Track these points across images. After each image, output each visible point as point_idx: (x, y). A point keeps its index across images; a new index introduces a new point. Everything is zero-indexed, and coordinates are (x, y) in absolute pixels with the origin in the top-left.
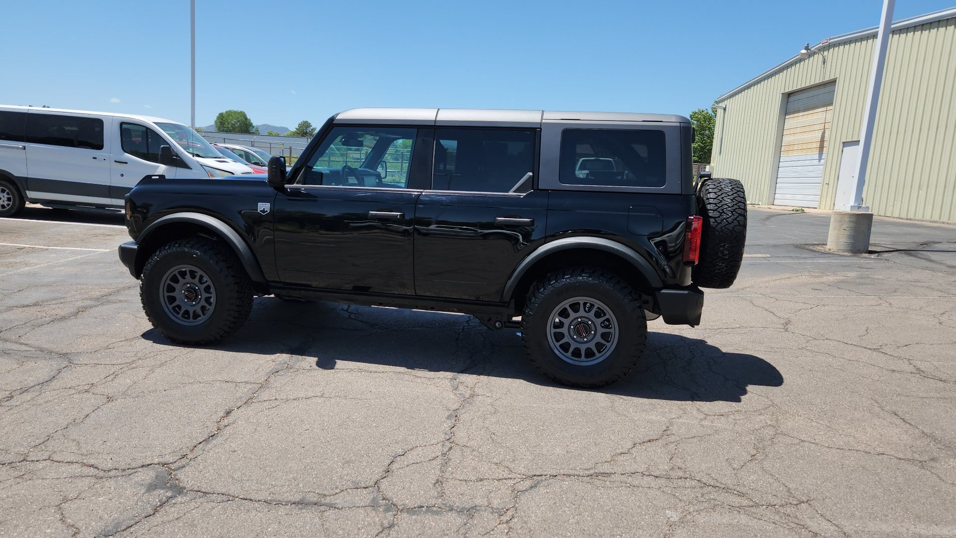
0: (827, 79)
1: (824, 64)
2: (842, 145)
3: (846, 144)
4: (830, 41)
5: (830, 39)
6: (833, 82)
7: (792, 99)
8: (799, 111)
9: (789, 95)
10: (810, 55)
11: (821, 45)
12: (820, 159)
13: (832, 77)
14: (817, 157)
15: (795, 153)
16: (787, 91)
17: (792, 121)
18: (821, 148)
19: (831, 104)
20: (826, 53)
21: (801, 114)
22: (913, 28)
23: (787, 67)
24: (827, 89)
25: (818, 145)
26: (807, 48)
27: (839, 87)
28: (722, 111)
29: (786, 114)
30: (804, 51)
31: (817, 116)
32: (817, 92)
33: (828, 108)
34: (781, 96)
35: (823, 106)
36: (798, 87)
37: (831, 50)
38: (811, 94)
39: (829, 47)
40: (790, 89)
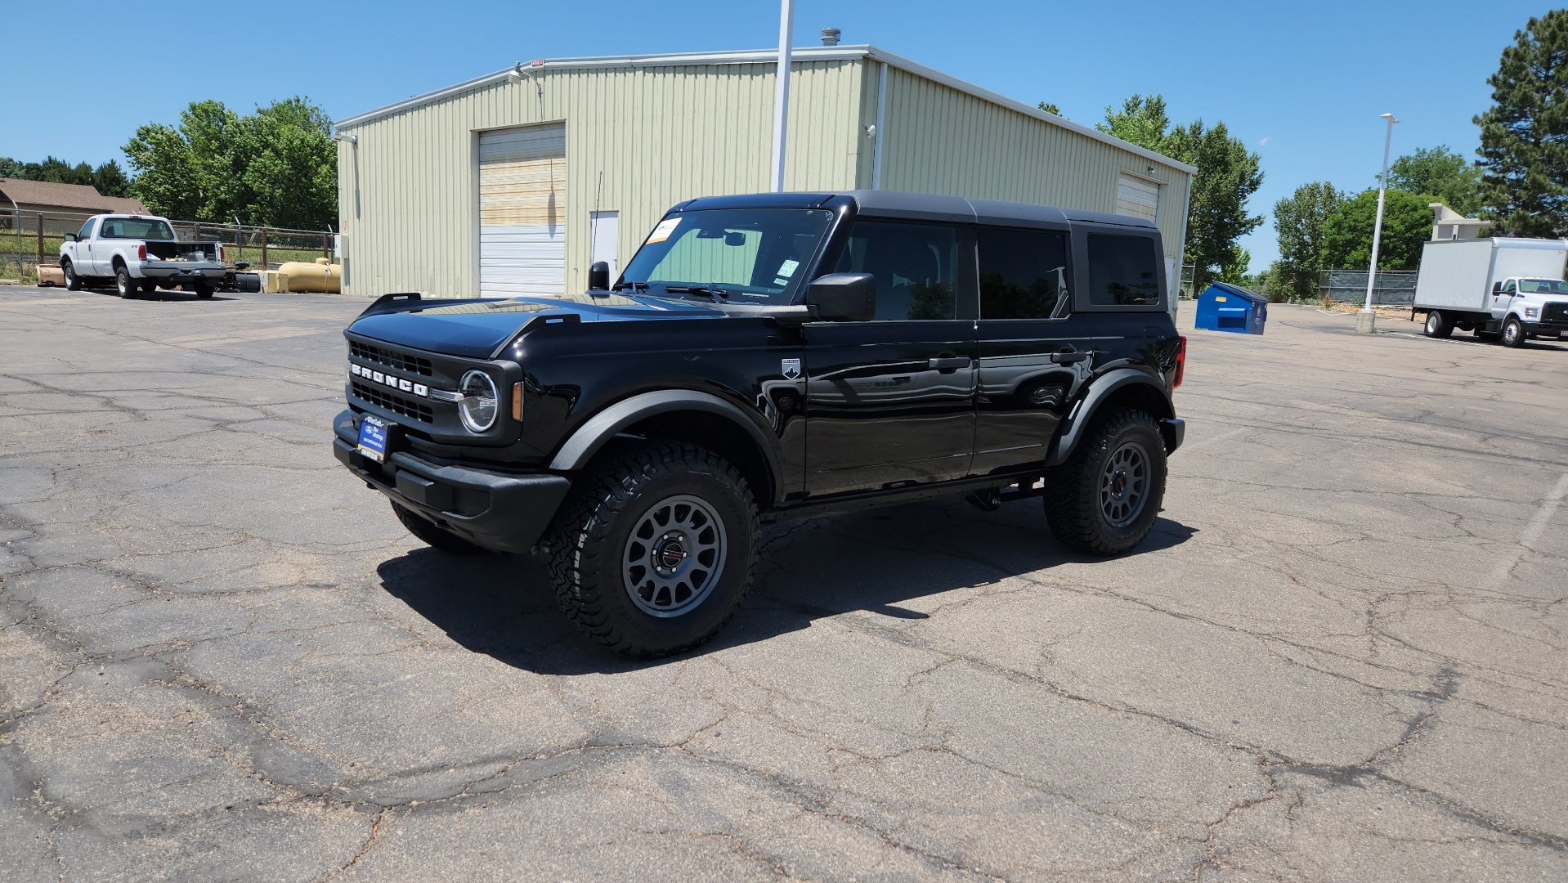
0: (548, 119)
1: (540, 96)
2: (589, 215)
3: (596, 214)
4: (546, 64)
5: (545, 62)
6: (561, 124)
7: (486, 140)
8: (503, 161)
9: (479, 135)
10: (523, 76)
11: (530, 66)
12: (552, 233)
13: (557, 118)
14: (546, 229)
15: (507, 223)
16: (478, 127)
17: (492, 174)
18: (552, 217)
19: (563, 155)
20: (540, 80)
21: (507, 165)
22: (672, 68)
23: (474, 91)
24: (555, 132)
25: (546, 212)
26: (518, 69)
27: (571, 132)
28: (349, 145)
29: (480, 162)
30: (514, 73)
31: (537, 171)
32: (529, 135)
33: (555, 161)
34: (469, 133)
35: (546, 157)
36: (501, 124)
37: (549, 78)
38: (520, 136)
39: (545, 72)
40: (486, 126)
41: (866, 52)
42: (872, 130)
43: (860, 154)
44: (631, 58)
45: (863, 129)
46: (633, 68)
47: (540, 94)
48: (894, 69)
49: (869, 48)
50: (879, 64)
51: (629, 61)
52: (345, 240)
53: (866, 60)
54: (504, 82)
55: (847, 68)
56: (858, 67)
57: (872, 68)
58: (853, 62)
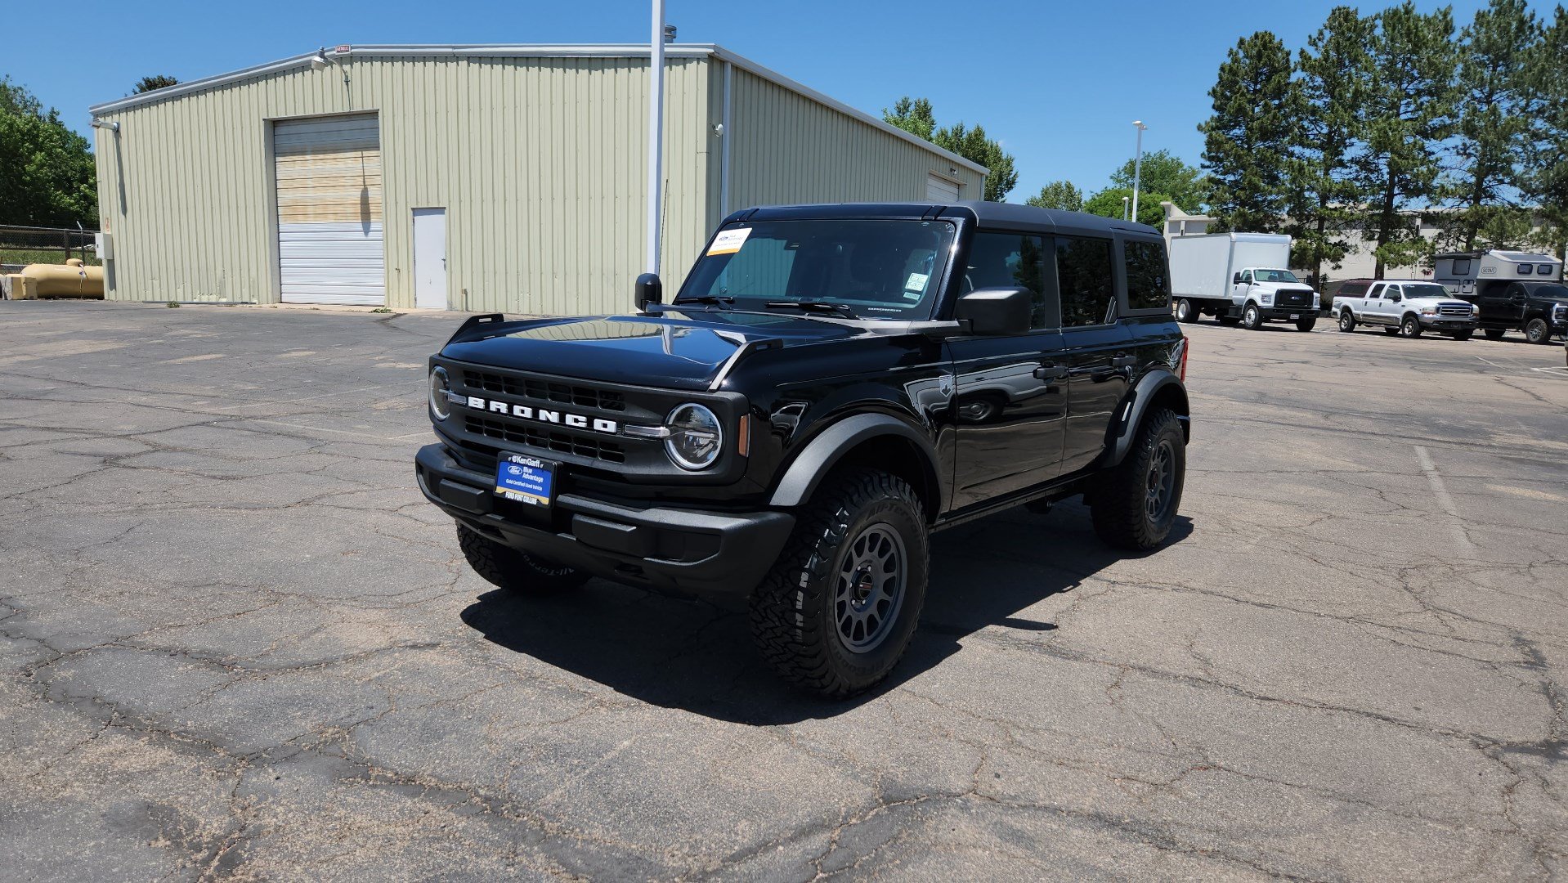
0: (357, 108)
1: (347, 85)
2: (410, 212)
3: (416, 211)
4: (353, 51)
5: (352, 48)
6: (373, 114)
7: (281, 130)
8: (303, 153)
9: (274, 125)
10: (328, 62)
11: (334, 52)
12: (367, 231)
13: (368, 107)
14: (360, 227)
15: (311, 220)
16: (273, 116)
17: (289, 167)
18: (366, 214)
19: (377, 148)
20: (347, 67)
21: (308, 157)
22: (501, 60)
23: (266, 76)
24: (366, 123)
25: (358, 209)
26: (322, 55)
27: (385, 123)
28: (110, 133)
29: (275, 155)
30: (318, 59)
31: (346, 164)
32: (333, 126)
33: (366, 153)
34: (262, 123)
35: (355, 149)
36: (300, 113)
37: (357, 65)
38: (323, 127)
39: (351, 59)
40: (282, 115)
41: (712, 51)
42: (721, 129)
43: (709, 153)
44: (454, 48)
45: (711, 128)
46: (456, 58)
47: (347, 82)
48: (736, 68)
49: (714, 47)
50: (723, 63)
51: (450, 50)
52: (109, 240)
53: (711, 59)
54: (304, 67)
55: (692, 66)
56: (704, 66)
57: (716, 66)
58: (698, 60)
